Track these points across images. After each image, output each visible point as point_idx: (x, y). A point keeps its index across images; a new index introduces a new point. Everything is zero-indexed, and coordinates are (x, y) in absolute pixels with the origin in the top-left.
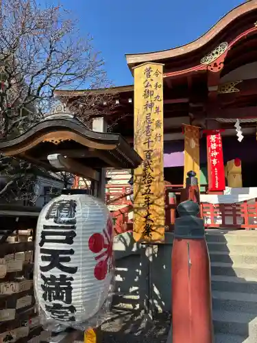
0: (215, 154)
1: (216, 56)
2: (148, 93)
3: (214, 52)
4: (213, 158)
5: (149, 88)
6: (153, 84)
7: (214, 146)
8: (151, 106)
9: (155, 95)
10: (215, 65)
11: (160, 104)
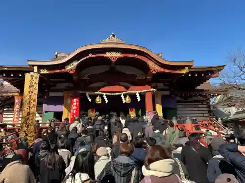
0: (75, 108)
1: (72, 66)
2: (31, 86)
3: (71, 64)
4: (73, 110)
5: (32, 84)
6: (34, 82)
7: (75, 104)
8: (32, 92)
9: (34, 88)
10: (72, 70)
11: (36, 92)
